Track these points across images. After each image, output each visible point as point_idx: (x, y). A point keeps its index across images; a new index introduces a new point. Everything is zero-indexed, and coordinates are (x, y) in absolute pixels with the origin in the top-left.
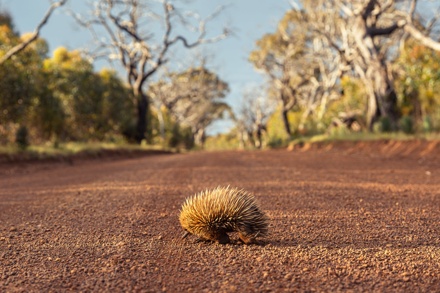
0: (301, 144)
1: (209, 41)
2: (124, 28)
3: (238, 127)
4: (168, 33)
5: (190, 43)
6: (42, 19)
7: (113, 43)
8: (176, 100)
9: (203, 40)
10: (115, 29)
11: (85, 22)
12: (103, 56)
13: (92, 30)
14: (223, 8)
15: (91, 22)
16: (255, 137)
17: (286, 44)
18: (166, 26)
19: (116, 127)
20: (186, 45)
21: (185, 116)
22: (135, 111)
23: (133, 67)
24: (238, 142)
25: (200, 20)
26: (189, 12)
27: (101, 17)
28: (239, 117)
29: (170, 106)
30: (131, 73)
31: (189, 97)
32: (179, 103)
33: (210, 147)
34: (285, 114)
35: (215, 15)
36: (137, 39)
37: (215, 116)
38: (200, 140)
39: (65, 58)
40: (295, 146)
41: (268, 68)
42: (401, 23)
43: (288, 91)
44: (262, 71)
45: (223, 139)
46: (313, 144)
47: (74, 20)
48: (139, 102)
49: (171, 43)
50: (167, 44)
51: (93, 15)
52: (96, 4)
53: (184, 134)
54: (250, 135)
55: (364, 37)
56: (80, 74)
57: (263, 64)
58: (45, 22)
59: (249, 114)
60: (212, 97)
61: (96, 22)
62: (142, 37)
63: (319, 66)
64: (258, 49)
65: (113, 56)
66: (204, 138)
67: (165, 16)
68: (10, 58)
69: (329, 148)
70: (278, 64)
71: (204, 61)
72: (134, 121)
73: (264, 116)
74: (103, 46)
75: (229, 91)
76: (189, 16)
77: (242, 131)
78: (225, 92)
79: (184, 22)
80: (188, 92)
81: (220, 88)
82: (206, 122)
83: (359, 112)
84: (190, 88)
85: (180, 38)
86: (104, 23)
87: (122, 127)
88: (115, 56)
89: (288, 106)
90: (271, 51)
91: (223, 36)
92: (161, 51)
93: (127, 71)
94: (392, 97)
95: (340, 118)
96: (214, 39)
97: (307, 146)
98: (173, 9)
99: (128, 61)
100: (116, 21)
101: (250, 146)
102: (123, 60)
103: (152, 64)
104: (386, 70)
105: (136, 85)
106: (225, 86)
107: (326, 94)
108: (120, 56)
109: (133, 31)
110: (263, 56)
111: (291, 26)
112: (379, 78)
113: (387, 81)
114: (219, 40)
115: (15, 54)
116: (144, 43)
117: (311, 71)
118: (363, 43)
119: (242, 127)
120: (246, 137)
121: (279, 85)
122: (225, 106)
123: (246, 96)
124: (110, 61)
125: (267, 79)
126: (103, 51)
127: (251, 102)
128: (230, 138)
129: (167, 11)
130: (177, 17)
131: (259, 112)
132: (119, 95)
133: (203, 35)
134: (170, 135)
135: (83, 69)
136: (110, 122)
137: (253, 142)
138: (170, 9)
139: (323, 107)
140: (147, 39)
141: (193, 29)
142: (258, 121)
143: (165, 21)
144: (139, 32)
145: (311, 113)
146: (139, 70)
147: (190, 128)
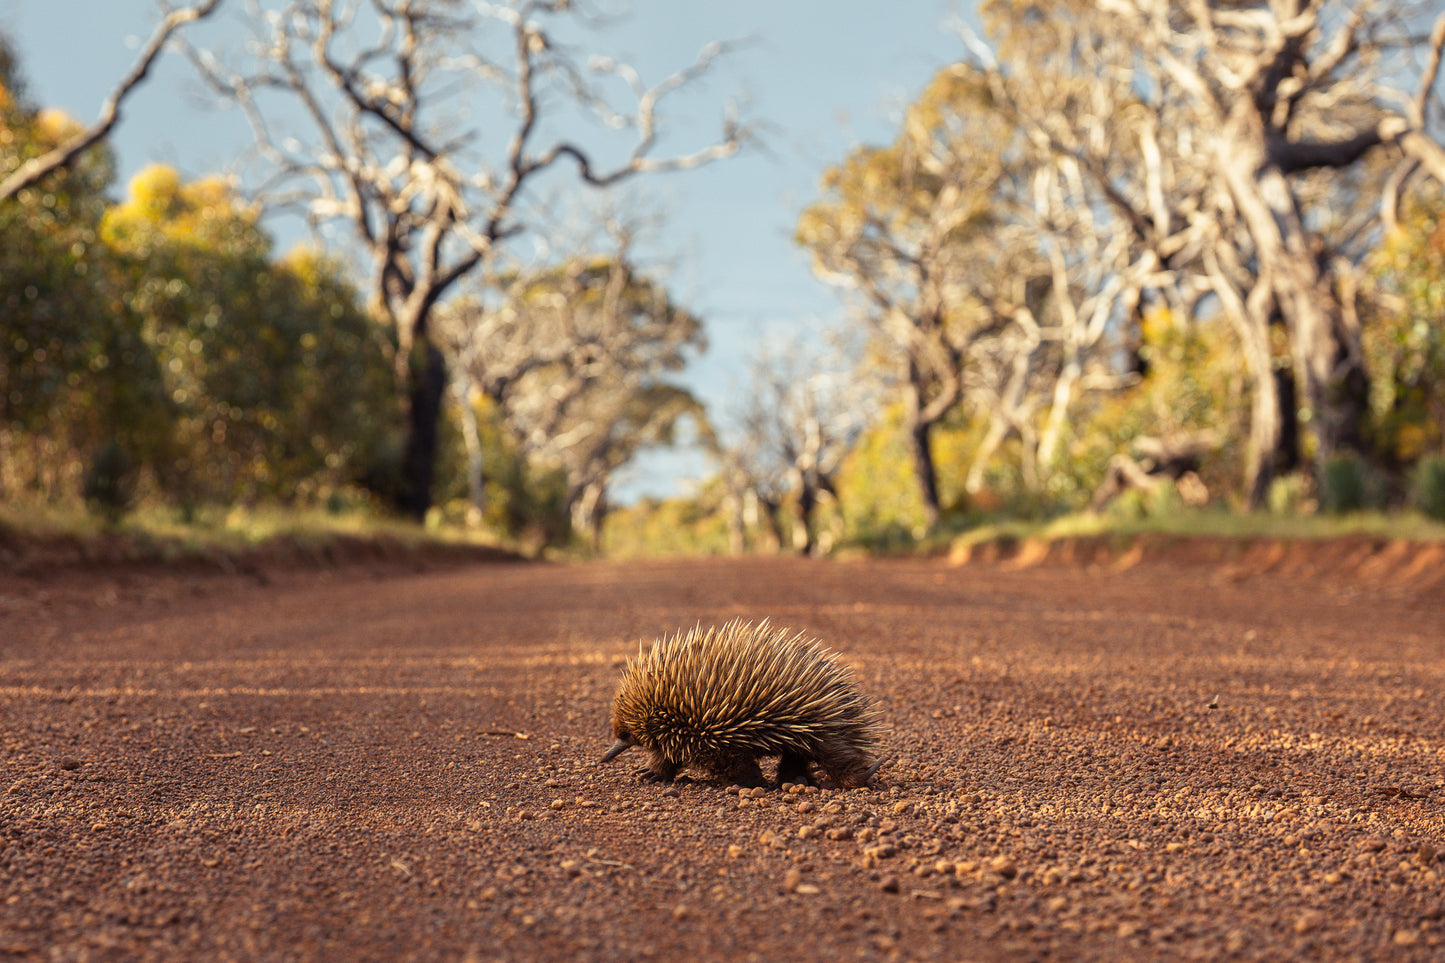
0: (1008, 546)
1: (671, 167)
2: (375, 109)
3: (727, 478)
4: (526, 132)
5: (600, 170)
6: (134, 65)
7: (329, 160)
8: (521, 371)
9: (648, 163)
10: (340, 107)
11: (232, 81)
12: (289, 205)
13: (252, 108)
14: (725, 48)
15: (250, 83)
16: (789, 514)
17: (934, 185)
18: (521, 107)
19: (335, 460)
20: (588, 176)
21: (552, 430)
22: (403, 405)
23: (395, 247)
24: (723, 530)
25: (640, 89)
26: (603, 61)
27: (288, 64)
28: (733, 439)
29: (500, 391)
30: (391, 269)
31: (566, 361)
32: (530, 382)
33: (623, 545)
34: (922, 437)
35: (691, 75)
36: (418, 147)
37: (649, 432)
38: (586, 520)
39: (175, 205)
40: (977, 551)
41: (866, 271)
42: (1390, 127)
43: (934, 356)
44: (847, 280)
45: (669, 517)
46: (1057, 544)
47: (194, 74)
48: (414, 372)
49: (535, 167)
50: (522, 170)
51: (265, 56)
52: (274, 18)
53: (542, 495)
54: (771, 507)
55: (1260, 173)
56: (226, 264)
57: (848, 255)
58: (141, 76)
59: (772, 431)
60: (644, 366)
61: (275, 82)
62: (435, 142)
63: (1051, 267)
64: (830, 201)
65: (324, 207)
66: (601, 513)
67: (519, 69)
68: (14, 196)
69: (1129, 559)
70: (900, 256)
71: (627, 236)
72: (396, 440)
73: (827, 441)
74: (294, 168)
75: (703, 346)
76: (599, 71)
77: (740, 495)
78: (689, 351)
79: (584, 96)
80: (564, 344)
81: (676, 333)
82: (615, 456)
83: (1211, 438)
84: (573, 333)
85: (566, 149)
86: (299, 87)
87: (351, 463)
88: (335, 205)
89: (934, 409)
90: (879, 211)
91: (722, 151)
92: (500, 194)
93: (375, 260)
94: (1353, 387)
95: (1139, 458)
96: (687, 159)
97: (1031, 553)
98: (547, 45)
99: (380, 228)
100: (349, 81)
101: (768, 546)
102: (364, 221)
103: (467, 237)
104: (1334, 293)
105: (406, 313)
106: (693, 328)
107: (1072, 371)
108: (352, 208)
109: (404, 121)
110: (850, 226)
111: (953, 122)
112: (1308, 320)
113: (1337, 331)
114: (706, 161)
115: (30, 184)
116: (446, 164)
117: (1018, 289)
118: (1256, 193)
119: (739, 478)
120: (752, 514)
121: (901, 330)
122: (687, 399)
123: (763, 368)
124: (315, 222)
125: (861, 305)
126: (293, 187)
127: (782, 391)
128: (694, 514)
129: (525, 52)
130: (558, 74)
131: (810, 427)
132: (348, 343)
133: (651, 141)
134: (500, 498)
135: (234, 248)
136: (319, 442)
137: (780, 533)
138: (535, 45)
139: (1058, 415)
140: (451, 148)
141: (615, 122)
142: (806, 460)
143: (518, 88)
144: (428, 122)
145: (1014, 433)
146: (418, 261)
147: (561, 475)
